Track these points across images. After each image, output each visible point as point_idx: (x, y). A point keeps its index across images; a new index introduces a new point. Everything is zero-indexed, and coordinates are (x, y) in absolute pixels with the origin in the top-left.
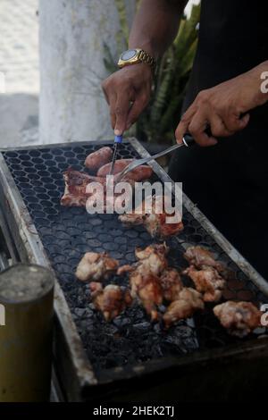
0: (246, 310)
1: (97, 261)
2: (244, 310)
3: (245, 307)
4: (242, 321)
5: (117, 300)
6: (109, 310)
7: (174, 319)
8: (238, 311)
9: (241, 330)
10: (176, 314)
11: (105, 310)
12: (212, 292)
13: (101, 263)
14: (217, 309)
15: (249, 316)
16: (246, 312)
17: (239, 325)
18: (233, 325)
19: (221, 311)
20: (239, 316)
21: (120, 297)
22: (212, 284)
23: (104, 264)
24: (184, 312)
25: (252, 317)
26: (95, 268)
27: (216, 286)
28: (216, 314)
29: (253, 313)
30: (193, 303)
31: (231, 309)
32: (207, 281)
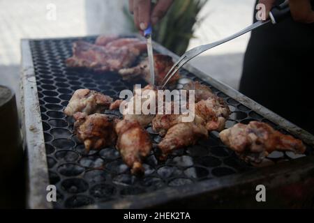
0: (261, 129)
1: (87, 95)
2: (257, 130)
3: (259, 126)
4: (258, 142)
7: (172, 147)
8: (251, 131)
11: (86, 139)
12: (216, 121)
13: (91, 97)
14: (224, 133)
15: (265, 136)
16: (261, 132)
17: (254, 147)
18: (247, 146)
19: (230, 135)
20: (253, 137)
22: (214, 110)
23: (95, 98)
25: (269, 138)
26: (84, 103)
27: (219, 113)
28: (223, 139)
29: (270, 133)
30: (195, 127)
31: (242, 130)
32: (209, 109)
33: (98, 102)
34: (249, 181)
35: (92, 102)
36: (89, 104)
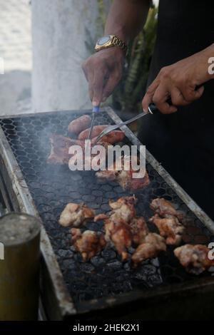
0: (202, 251)
1: (77, 211)
3: (200, 249)
4: (198, 261)
5: (93, 243)
6: (87, 251)
7: (141, 259)
8: (195, 252)
9: (197, 269)
10: (143, 255)
11: (83, 252)
12: (173, 237)
13: (80, 212)
14: (177, 251)
15: (203, 257)
16: (201, 254)
17: (196, 264)
18: (191, 264)
19: (180, 253)
20: (195, 257)
21: (96, 241)
22: (173, 230)
23: (83, 213)
24: (149, 253)
26: (75, 217)
27: (177, 232)
28: (176, 255)
30: (157, 245)
31: (189, 250)
32: (170, 228)
33: (86, 216)
35: (81, 217)
36: (79, 218)
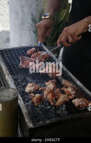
0: (83, 101)
3: (83, 100)
4: (82, 105)
5: (39, 99)
6: (37, 102)
7: (59, 105)
8: (80, 101)
9: (82, 108)
10: (60, 103)
12: (72, 96)
13: (33, 87)
14: (73, 101)
15: (84, 103)
16: (83, 102)
17: (81, 106)
18: (79, 106)
19: (75, 102)
20: (81, 103)
21: (40, 98)
22: (71, 93)
23: (35, 87)
24: (62, 102)
25: (85, 103)
26: (32, 89)
27: (73, 93)
28: (73, 103)
29: (86, 102)
31: (78, 101)
32: (70, 92)
33: (36, 88)
34: (79, 116)
35: (34, 89)
